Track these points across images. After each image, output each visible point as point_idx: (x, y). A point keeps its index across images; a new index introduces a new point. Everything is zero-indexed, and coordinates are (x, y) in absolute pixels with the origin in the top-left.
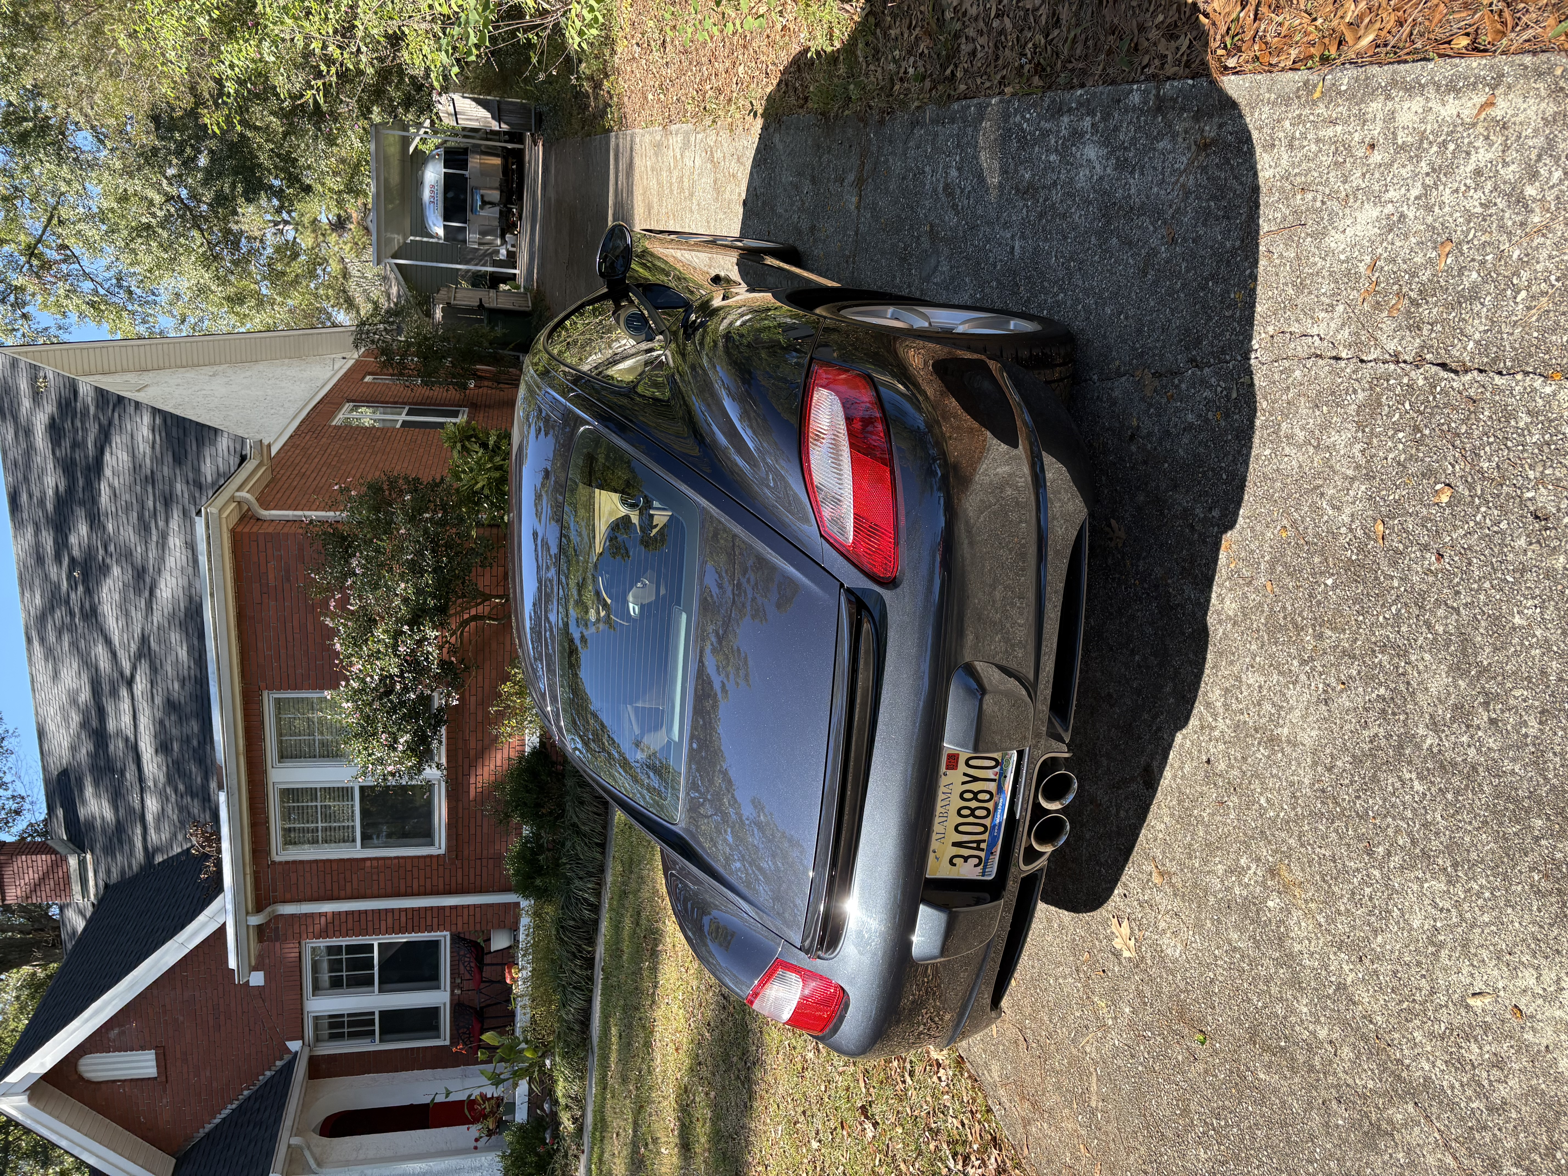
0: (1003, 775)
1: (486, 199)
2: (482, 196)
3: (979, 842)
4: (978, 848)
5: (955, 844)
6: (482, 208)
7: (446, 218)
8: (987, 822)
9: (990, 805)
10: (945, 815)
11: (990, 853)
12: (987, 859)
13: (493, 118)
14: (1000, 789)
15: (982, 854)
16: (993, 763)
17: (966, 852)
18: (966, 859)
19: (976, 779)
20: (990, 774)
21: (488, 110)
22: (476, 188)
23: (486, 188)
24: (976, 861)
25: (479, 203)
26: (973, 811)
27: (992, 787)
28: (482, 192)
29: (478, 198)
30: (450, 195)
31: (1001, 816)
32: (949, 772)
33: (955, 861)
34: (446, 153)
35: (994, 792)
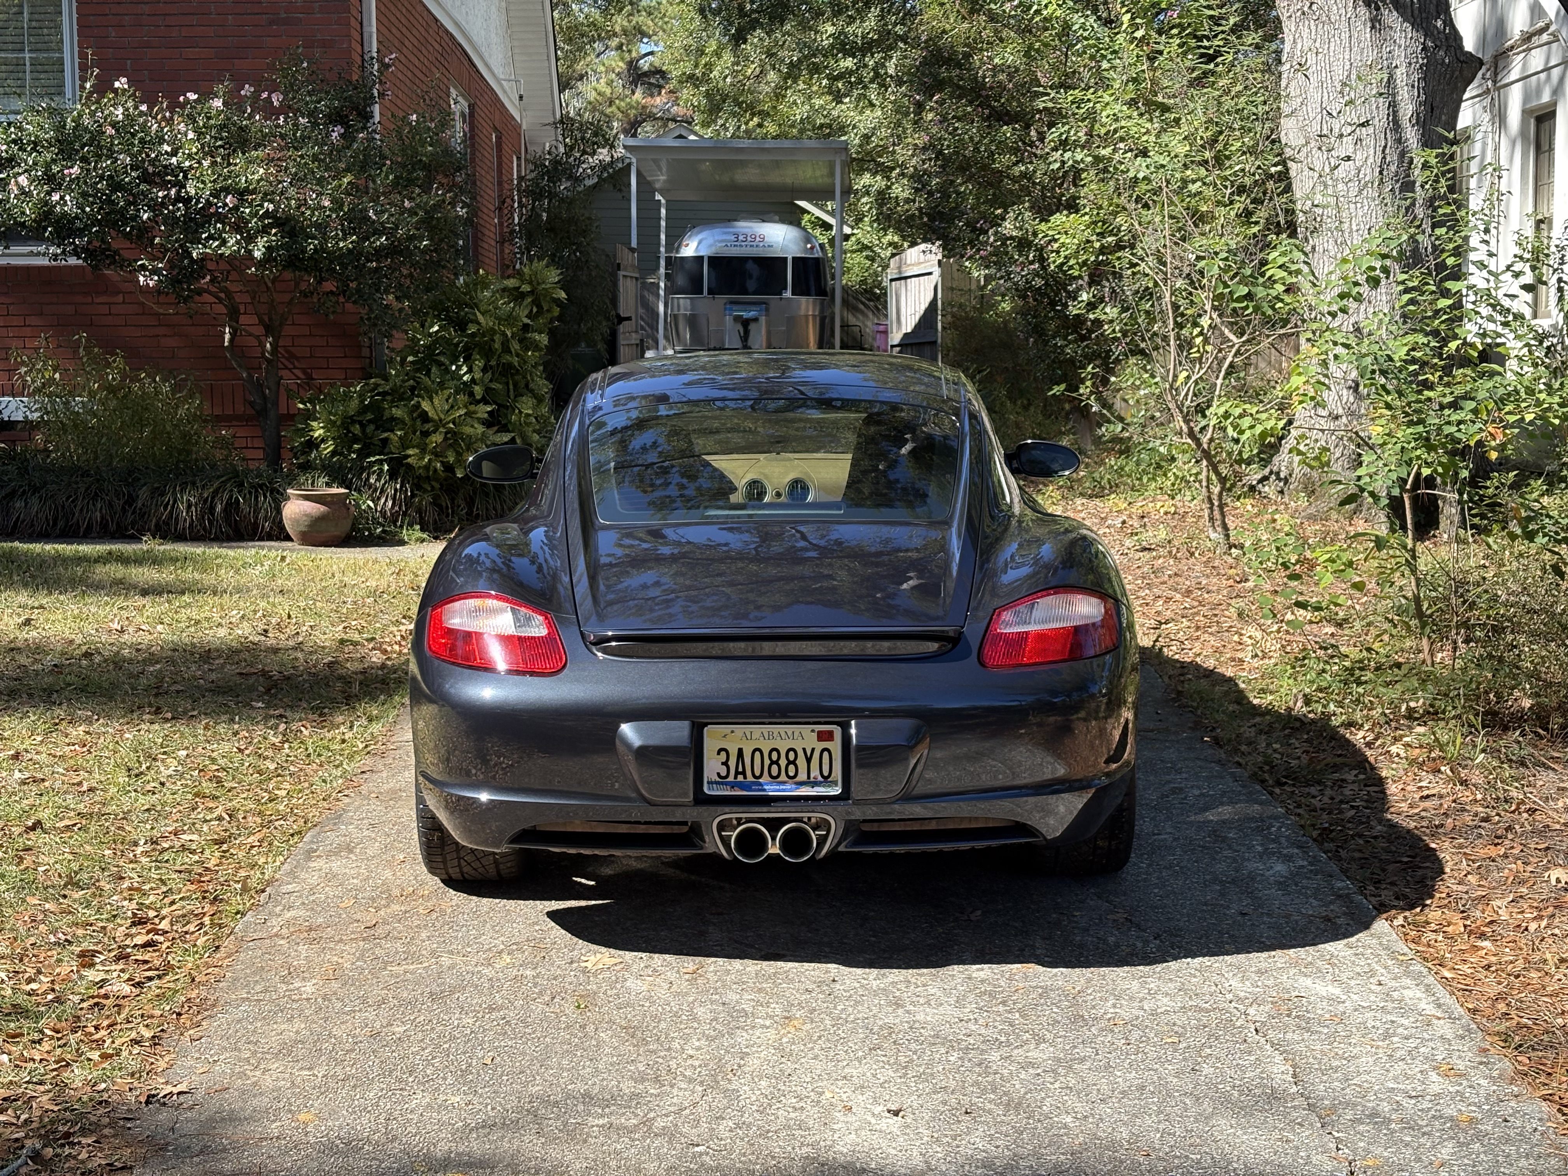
0: (815, 784)
1: (752, 327)
2: (756, 320)
3: (744, 773)
4: (737, 773)
5: (740, 751)
6: (737, 319)
7: (714, 261)
8: (765, 779)
9: (783, 777)
10: (771, 736)
11: (733, 786)
12: (726, 784)
13: (906, 335)
14: (802, 784)
15: (731, 778)
16: (826, 774)
17: (732, 763)
18: (725, 764)
19: (809, 760)
20: (815, 773)
21: (918, 327)
22: (767, 310)
23: (768, 324)
24: (724, 774)
25: (745, 315)
26: (777, 763)
27: (802, 776)
28: (763, 319)
29: (752, 314)
30: (750, 266)
31: (772, 790)
32: (815, 735)
33: (723, 754)
34: (817, 259)
35: (798, 779)
